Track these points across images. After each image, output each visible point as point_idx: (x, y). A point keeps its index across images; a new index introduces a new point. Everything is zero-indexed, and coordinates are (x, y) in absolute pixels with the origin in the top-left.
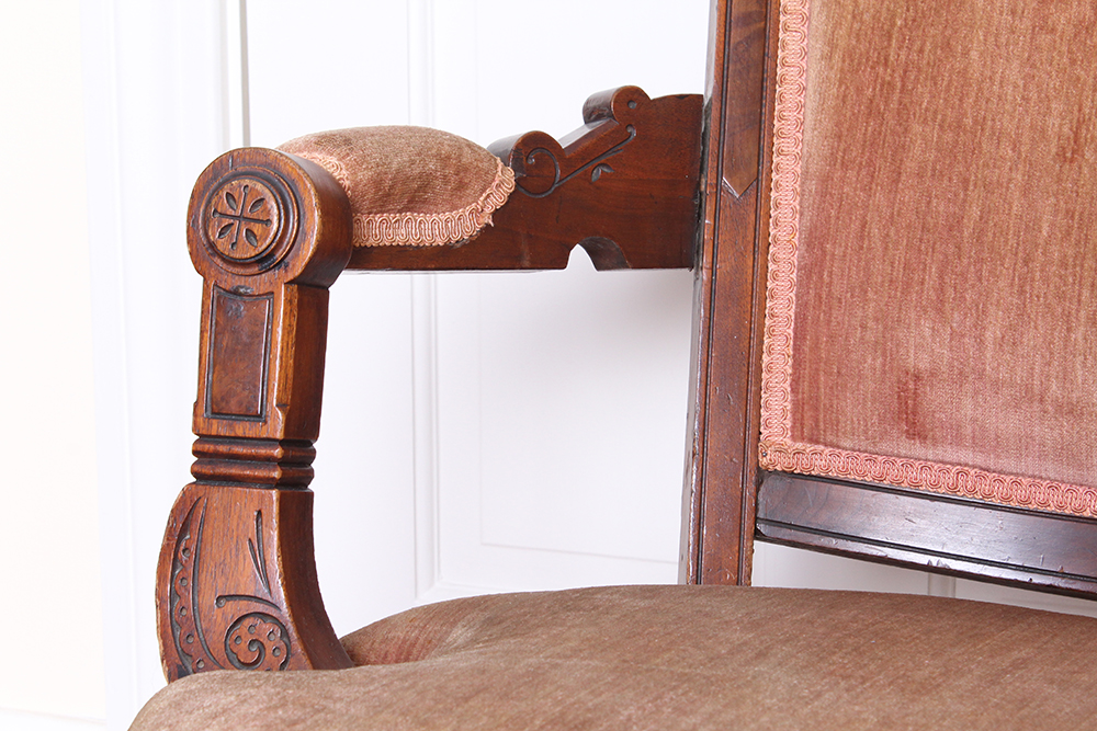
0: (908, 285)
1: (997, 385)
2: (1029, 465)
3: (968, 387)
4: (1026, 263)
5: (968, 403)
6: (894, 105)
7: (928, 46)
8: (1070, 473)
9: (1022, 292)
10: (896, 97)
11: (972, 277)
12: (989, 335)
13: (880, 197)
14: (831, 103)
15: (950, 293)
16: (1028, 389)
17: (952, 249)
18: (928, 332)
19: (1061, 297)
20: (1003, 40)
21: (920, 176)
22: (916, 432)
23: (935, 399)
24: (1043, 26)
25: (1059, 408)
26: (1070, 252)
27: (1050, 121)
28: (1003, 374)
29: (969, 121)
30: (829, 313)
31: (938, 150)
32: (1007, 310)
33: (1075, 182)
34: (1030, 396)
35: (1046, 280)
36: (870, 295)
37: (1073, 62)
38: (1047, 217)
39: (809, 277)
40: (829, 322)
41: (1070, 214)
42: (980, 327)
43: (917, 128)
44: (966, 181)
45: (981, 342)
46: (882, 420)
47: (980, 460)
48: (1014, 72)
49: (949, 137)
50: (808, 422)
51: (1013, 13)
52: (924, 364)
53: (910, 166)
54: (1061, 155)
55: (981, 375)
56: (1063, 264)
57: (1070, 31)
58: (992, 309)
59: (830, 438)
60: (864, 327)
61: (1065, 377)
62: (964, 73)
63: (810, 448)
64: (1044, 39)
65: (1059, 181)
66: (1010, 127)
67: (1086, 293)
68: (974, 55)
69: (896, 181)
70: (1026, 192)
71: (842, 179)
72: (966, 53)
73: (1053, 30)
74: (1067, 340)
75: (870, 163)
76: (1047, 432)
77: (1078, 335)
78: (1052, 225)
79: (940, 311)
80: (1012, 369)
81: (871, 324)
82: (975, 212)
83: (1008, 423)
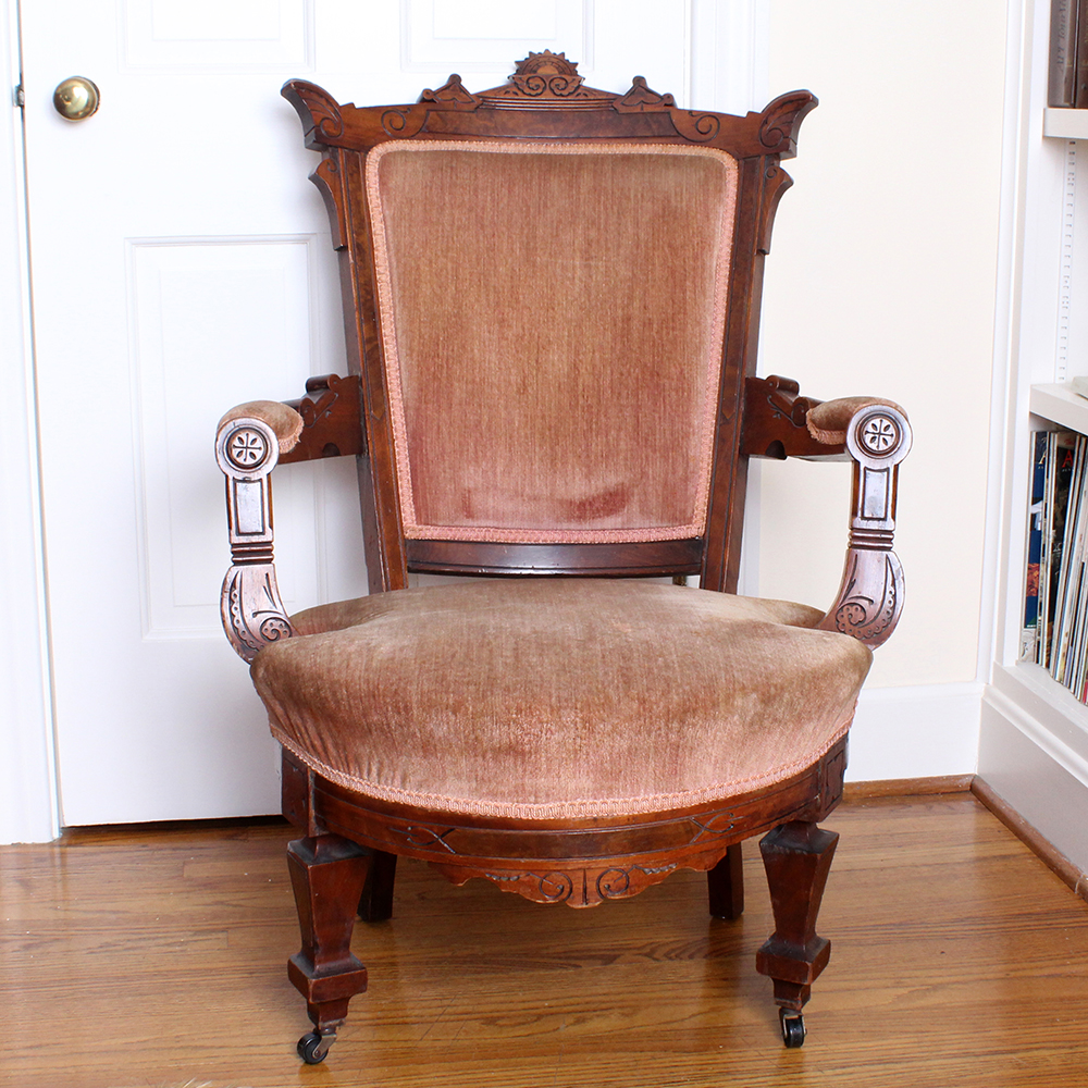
0: (462, 452)
1: (503, 492)
2: (517, 524)
3: (490, 494)
4: (510, 438)
5: (490, 500)
6: (445, 375)
7: (455, 348)
8: (534, 525)
9: (510, 451)
10: (445, 371)
11: (489, 447)
12: (498, 470)
13: (444, 415)
14: (415, 375)
15: (480, 453)
16: (516, 492)
17: (478, 435)
18: (472, 471)
19: (527, 451)
20: (487, 343)
21: (460, 405)
22: (470, 515)
23: (477, 500)
24: (503, 337)
25: (530, 499)
26: (529, 432)
27: (512, 378)
28: (505, 486)
29: (478, 380)
30: (428, 467)
31: (467, 393)
32: (505, 459)
33: (526, 403)
34: (518, 494)
35: (520, 445)
36: (446, 458)
37: (517, 352)
38: (517, 418)
39: (416, 453)
40: (428, 472)
41: (526, 416)
42: (494, 467)
43: (456, 384)
44: (480, 405)
45: (495, 474)
46: (456, 511)
47: (496, 524)
48: (494, 357)
49: (470, 386)
50: (424, 516)
51: (489, 332)
52: (472, 485)
53: (456, 401)
54: (518, 392)
55: (496, 488)
56: (526, 437)
57: (514, 339)
58: (498, 459)
59: (434, 522)
60: (445, 472)
61: (532, 485)
62: (472, 359)
63: (425, 527)
64: (504, 343)
65: (519, 402)
66: (496, 381)
67: (537, 449)
68: (476, 351)
69: (450, 408)
70: (506, 408)
71: (426, 408)
72: (472, 350)
73: (507, 339)
74: (531, 469)
75: (438, 401)
76: (525, 509)
77: (536, 466)
78: (519, 422)
79: (477, 462)
80: (509, 484)
81: (448, 470)
82: (486, 418)
83: (509, 507)
